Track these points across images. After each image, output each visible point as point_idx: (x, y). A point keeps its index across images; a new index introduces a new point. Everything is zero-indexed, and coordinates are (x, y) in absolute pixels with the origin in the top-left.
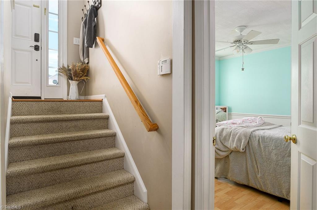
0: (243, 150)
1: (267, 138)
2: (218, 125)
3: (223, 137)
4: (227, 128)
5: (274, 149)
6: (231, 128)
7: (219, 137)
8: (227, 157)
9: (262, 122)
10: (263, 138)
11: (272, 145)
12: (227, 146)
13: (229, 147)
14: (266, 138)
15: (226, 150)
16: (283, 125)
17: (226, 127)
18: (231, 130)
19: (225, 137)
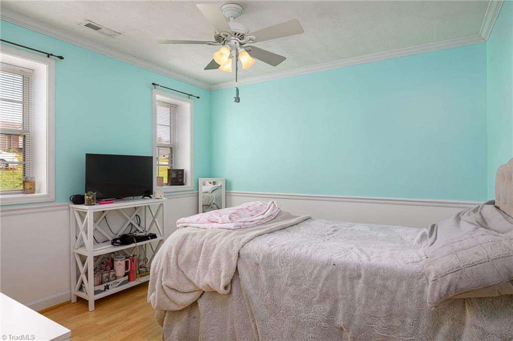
0: (226, 288)
1: (276, 258)
2: (180, 225)
3: (185, 257)
4: (195, 235)
5: (290, 285)
6: (203, 234)
7: (176, 256)
8: (195, 304)
9: (276, 212)
10: (268, 257)
11: (286, 274)
12: (192, 279)
13: (195, 281)
14: (273, 258)
15: (191, 288)
16: (311, 216)
17: (193, 232)
18: (202, 239)
19: (190, 256)
